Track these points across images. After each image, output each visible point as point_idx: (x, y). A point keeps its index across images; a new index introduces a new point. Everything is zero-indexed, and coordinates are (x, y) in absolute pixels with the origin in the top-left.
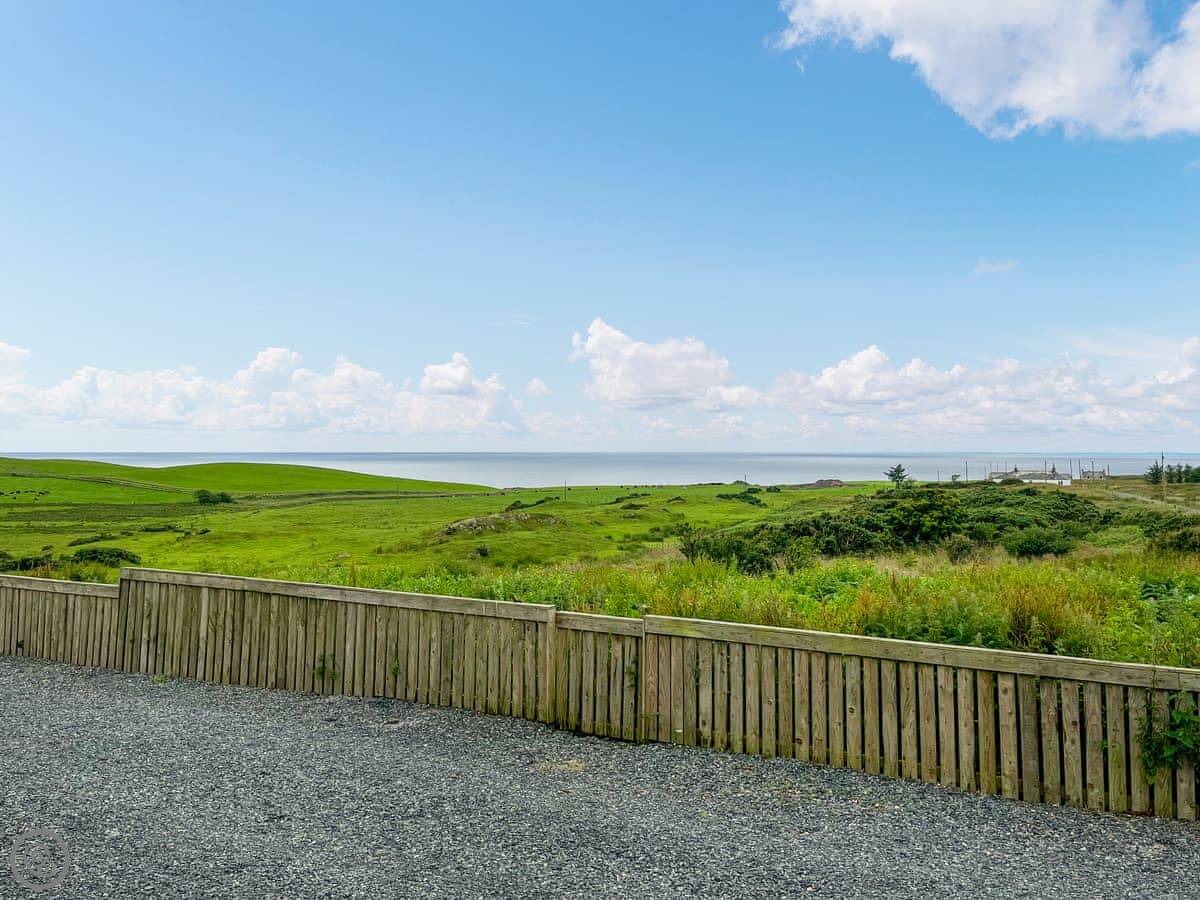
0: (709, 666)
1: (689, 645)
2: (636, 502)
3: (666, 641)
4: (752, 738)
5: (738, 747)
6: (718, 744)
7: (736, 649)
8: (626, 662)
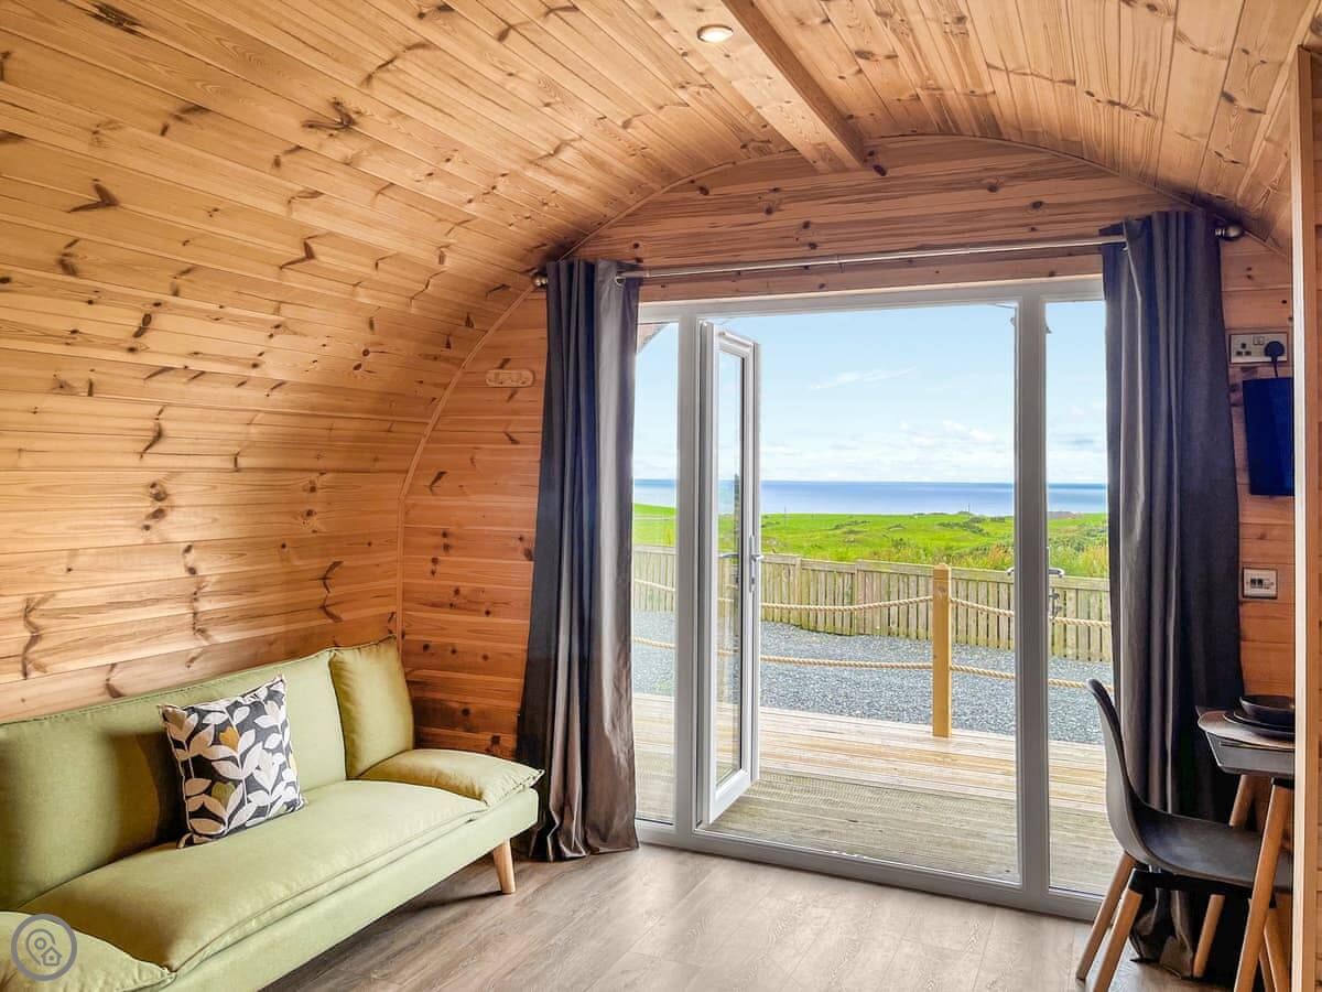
0: (896, 589)
1: (884, 576)
2: (856, 528)
3: (870, 575)
4: (922, 631)
5: (914, 636)
6: (901, 635)
7: (913, 578)
8: (845, 589)
